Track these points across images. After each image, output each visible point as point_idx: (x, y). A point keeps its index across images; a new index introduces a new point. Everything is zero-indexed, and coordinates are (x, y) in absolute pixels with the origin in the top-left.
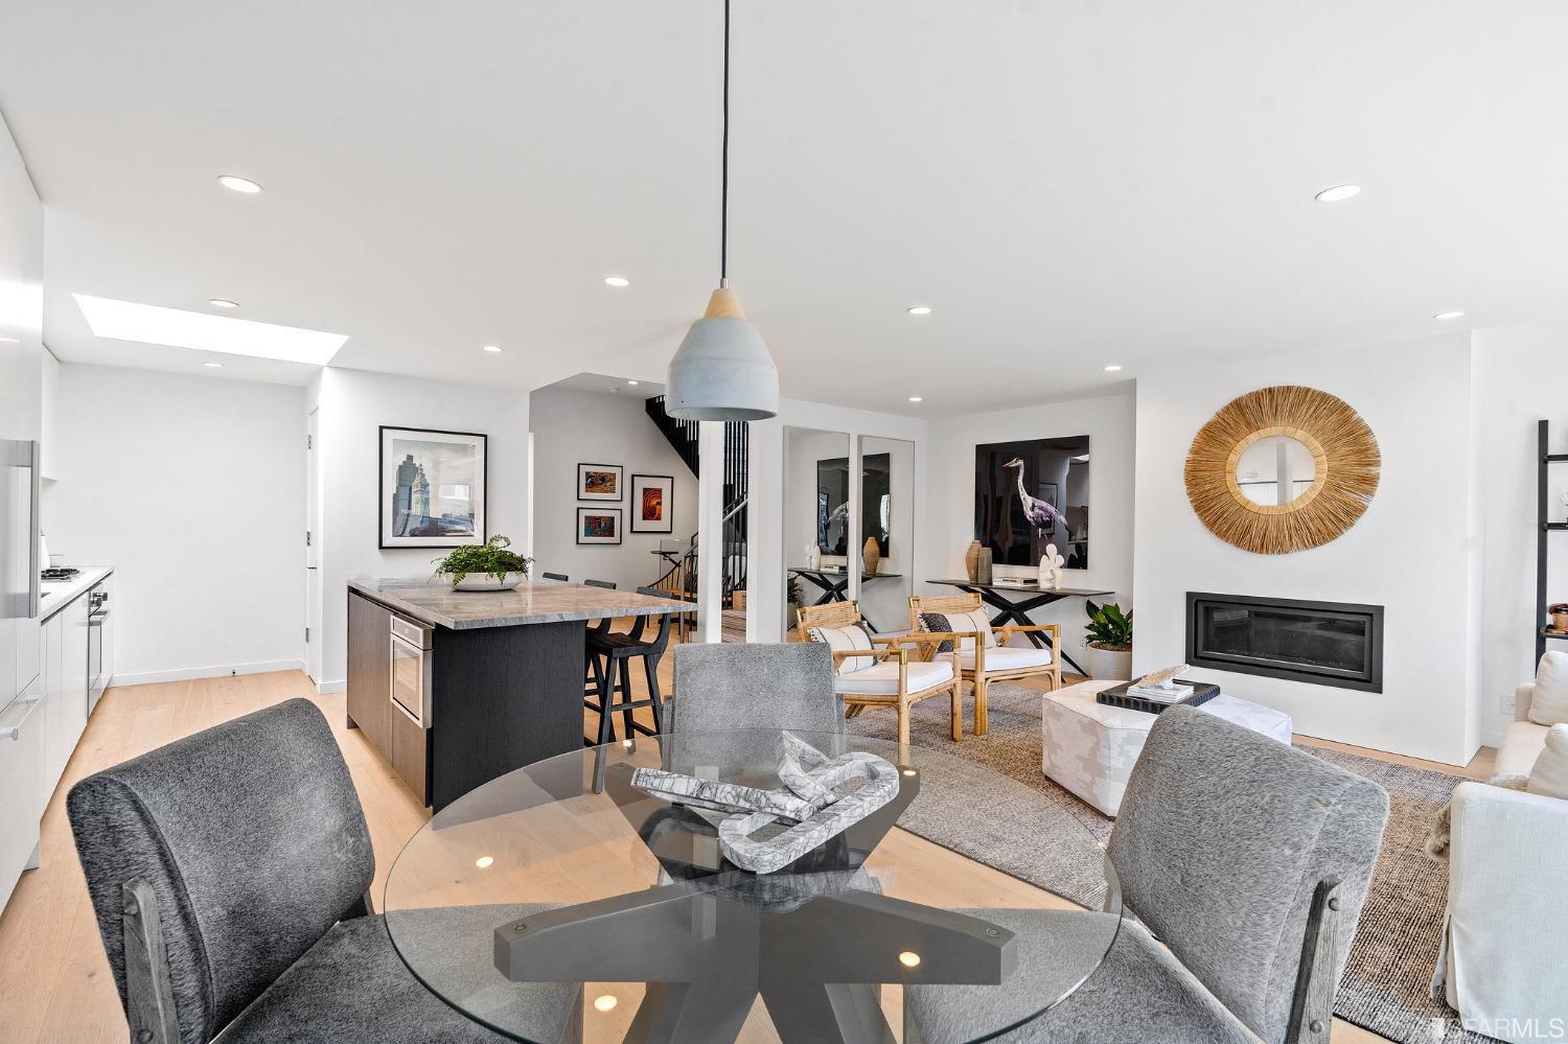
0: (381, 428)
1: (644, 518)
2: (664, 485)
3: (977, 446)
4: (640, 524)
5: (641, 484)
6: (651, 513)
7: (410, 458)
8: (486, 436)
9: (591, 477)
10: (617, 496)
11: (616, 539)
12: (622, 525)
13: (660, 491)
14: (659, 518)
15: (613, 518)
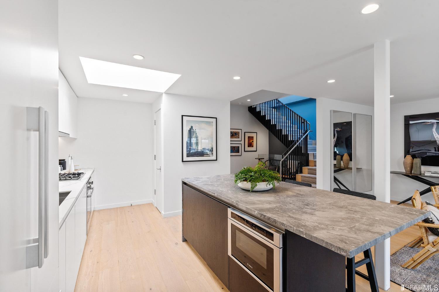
0: (182, 116)
1: (248, 147)
2: (254, 135)
3: (405, 116)
4: (247, 149)
5: (247, 135)
6: (250, 145)
7: (192, 127)
8: (216, 118)
9: (232, 133)
10: (240, 139)
11: (239, 154)
12: (241, 149)
13: (253, 137)
14: (253, 147)
15: (239, 147)
